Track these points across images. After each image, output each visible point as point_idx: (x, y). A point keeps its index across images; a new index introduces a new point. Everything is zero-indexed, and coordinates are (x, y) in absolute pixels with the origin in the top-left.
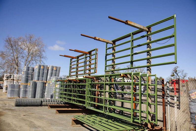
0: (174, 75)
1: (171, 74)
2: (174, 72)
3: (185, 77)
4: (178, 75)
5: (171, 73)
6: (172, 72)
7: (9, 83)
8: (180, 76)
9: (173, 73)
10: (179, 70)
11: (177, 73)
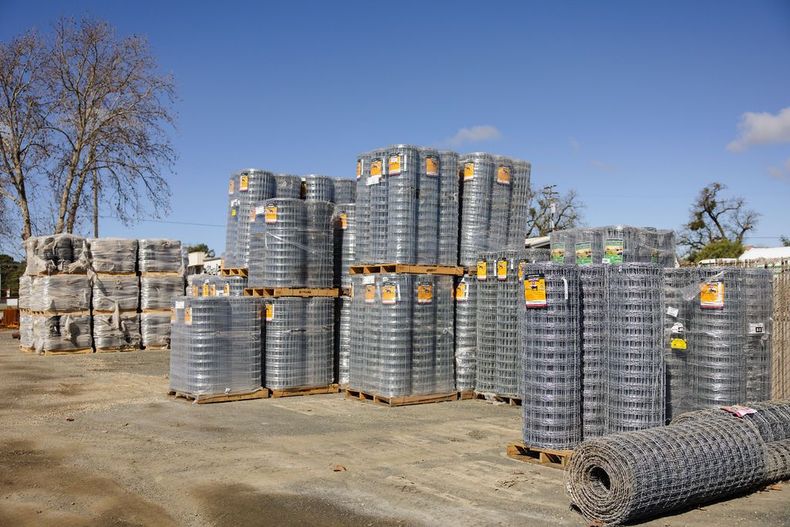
0: (701, 225)
1: (688, 218)
2: (702, 209)
3: (747, 229)
4: (717, 224)
5: (689, 214)
6: (693, 208)
7: (65, 290)
8: (725, 226)
9: (696, 214)
10: (723, 202)
11: (714, 213)
